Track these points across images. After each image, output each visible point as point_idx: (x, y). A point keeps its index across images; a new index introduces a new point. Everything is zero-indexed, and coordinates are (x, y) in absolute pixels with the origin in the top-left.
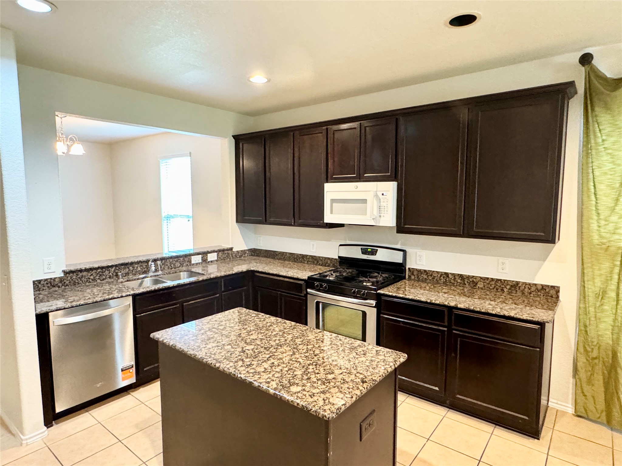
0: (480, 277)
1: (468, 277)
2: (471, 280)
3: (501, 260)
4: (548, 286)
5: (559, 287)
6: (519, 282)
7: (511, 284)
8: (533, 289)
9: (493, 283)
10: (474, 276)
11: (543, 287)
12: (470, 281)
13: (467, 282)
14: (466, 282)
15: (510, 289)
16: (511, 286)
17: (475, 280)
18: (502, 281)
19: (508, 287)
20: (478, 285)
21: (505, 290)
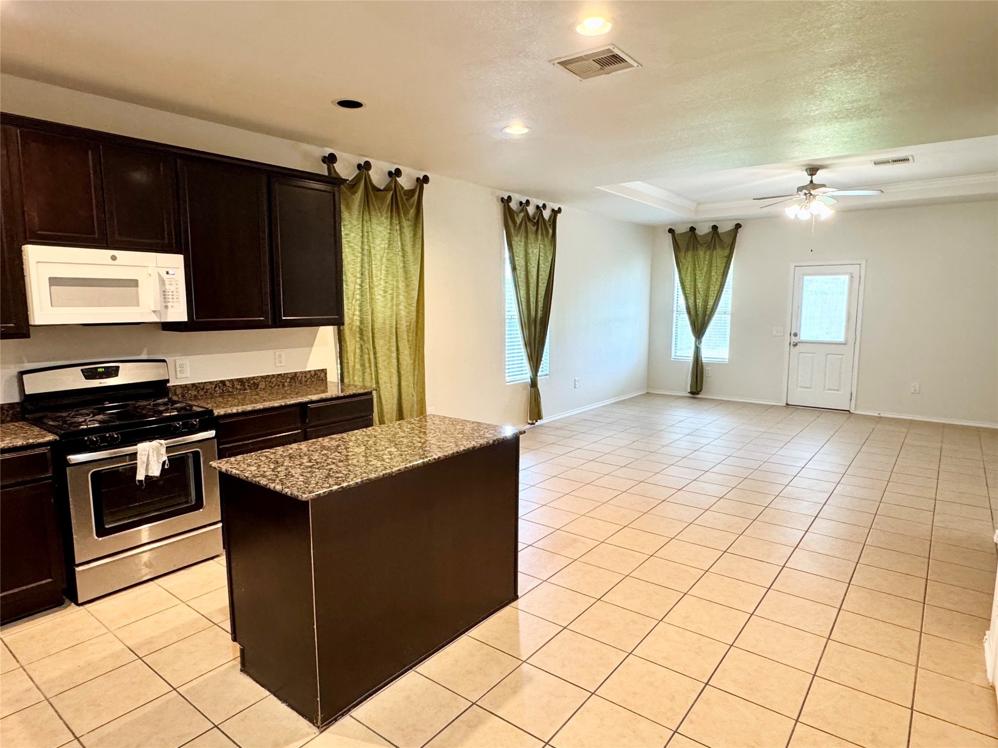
0: (261, 376)
1: (249, 379)
2: (252, 382)
3: (278, 352)
4: (319, 370)
5: (326, 369)
6: (297, 372)
7: (291, 376)
8: (308, 376)
9: (274, 379)
10: (254, 377)
11: (315, 372)
12: (251, 384)
13: (248, 386)
14: (246, 387)
15: (290, 382)
16: (291, 379)
17: (256, 381)
18: (283, 375)
19: (288, 380)
20: (260, 386)
21: (286, 384)
